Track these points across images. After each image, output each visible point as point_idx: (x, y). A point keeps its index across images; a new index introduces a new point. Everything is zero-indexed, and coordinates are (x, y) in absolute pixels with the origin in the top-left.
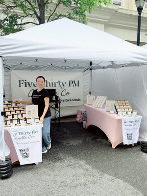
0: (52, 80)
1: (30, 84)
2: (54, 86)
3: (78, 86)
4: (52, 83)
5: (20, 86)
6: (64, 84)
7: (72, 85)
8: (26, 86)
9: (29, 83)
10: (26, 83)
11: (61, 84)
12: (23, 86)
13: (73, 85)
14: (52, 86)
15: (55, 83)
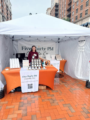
3: (53, 50)
4: (39, 48)
5: (22, 50)
7: (49, 50)
9: (27, 48)
12: (24, 49)
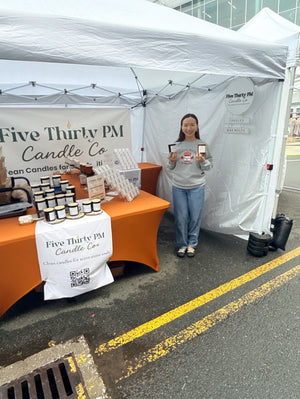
0: (69, 125)
1: (24, 135)
2: (73, 137)
3: (122, 135)
4: (70, 132)
6: (93, 132)
7: (108, 135)
8: (15, 140)
9: (20, 134)
10: (14, 134)
11: (87, 133)
13: (110, 133)
14: (71, 138)
15: (75, 132)
